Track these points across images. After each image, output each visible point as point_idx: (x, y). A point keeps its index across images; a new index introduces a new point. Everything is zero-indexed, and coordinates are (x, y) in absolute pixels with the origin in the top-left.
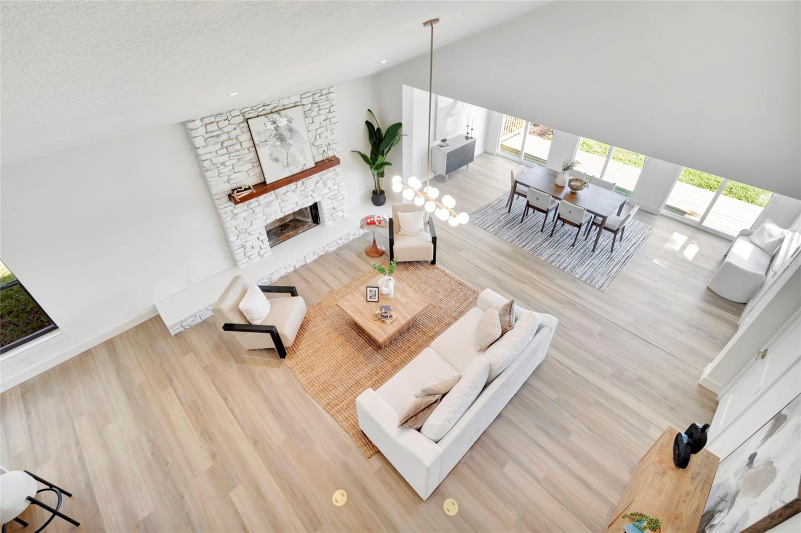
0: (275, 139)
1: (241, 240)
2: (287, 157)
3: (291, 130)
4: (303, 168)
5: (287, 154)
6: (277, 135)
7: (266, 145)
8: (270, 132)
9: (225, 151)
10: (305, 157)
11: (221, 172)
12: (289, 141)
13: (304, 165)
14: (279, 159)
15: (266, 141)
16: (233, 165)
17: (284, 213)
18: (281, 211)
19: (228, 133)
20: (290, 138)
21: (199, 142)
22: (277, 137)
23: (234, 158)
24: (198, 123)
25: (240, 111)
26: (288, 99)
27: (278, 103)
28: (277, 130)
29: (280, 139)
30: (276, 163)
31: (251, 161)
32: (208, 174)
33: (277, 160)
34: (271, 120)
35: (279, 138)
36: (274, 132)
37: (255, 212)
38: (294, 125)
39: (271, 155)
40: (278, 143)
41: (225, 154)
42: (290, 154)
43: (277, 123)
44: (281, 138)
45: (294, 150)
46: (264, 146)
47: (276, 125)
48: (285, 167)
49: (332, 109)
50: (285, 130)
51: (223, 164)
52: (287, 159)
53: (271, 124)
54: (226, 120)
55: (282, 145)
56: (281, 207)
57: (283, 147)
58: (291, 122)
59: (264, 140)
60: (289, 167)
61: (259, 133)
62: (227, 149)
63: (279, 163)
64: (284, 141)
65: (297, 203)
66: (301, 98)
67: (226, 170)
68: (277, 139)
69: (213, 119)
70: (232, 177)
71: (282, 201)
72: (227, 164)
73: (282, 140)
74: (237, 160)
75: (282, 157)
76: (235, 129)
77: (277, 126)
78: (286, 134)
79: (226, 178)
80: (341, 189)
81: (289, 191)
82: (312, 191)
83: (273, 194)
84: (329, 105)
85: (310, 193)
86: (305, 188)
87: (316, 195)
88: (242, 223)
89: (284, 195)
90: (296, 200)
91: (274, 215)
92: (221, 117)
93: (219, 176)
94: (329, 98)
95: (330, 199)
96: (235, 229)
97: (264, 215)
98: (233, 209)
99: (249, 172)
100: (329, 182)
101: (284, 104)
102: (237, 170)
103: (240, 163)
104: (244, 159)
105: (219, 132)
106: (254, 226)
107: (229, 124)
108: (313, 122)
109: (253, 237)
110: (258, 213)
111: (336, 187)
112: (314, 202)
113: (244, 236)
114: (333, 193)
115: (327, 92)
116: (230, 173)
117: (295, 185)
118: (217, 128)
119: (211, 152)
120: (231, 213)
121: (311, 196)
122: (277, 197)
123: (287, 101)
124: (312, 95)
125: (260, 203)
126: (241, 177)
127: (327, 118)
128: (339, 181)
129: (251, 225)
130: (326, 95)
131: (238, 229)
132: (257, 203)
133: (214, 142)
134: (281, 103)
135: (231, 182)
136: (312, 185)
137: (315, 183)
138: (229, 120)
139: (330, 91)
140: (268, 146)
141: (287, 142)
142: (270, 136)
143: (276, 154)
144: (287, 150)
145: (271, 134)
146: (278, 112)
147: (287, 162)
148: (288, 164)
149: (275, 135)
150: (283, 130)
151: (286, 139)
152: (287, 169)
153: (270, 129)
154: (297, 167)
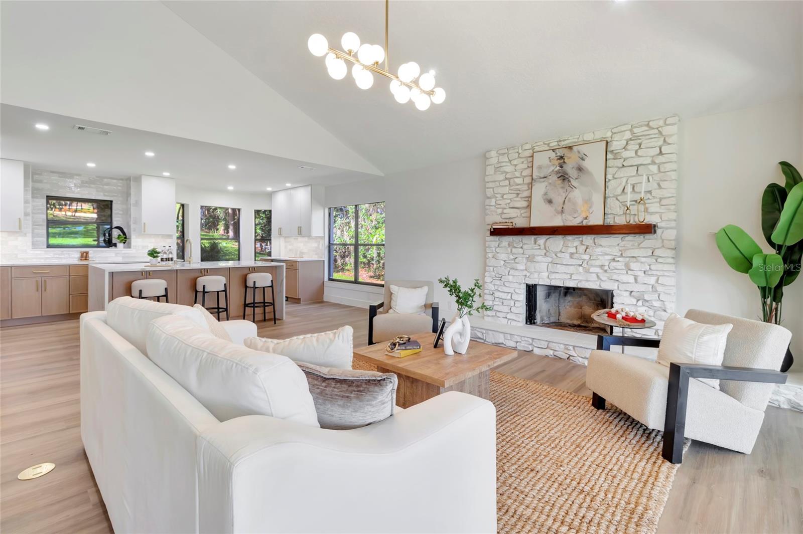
1: (494, 285)
2: (564, 201)
3: (580, 169)
4: (582, 222)
5: (565, 198)
6: (560, 173)
7: (544, 181)
8: (552, 168)
9: (507, 182)
11: (498, 202)
12: (574, 183)
13: (586, 218)
14: (554, 201)
15: (545, 177)
16: (511, 199)
18: (549, 277)
19: (516, 165)
20: (576, 179)
21: (490, 170)
22: (560, 175)
23: (512, 192)
24: (493, 154)
25: (532, 145)
27: (578, 138)
28: (561, 167)
29: (562, 178)
32: (487, 202)
34: (559, 154)
35: (562, 176)
37: (517, 260)
38: (586, 164)
39: (546, 194)
40: (559, 182)
41: (506, 186)
42: (570, 198)
43: (564, 159)
44: (564, 177)
45: (577, 195)
47: (562, 161)
48: (558, 213)
49: (667, 149)
50: (573, 168)
51: (503, 195)
53: (558, 159)
54: (516, 152)
55: (562, 185)
56: (549, 270)
57: (563, 188)
59: (542, 176)
60: (564, 215)
61: (540, 167)
62: (509, 181)
63: (552, 207)
64: (566, 181)
65: (571, 275)
66: (613, 133)
67: (503, 203)
68: (558, 178)
69: (506, 150)
70: (505, 211)
71: (552, 262)
72: (505, 197)
73: (564, 180)
74: (515, 195)
75: (558, 199)
76: (522, 162)
77: (564, 162)
79: (499, 211)
80: (660, 289)
81: (564, 252)
82: (602, 266)
83: (542, 246)
84: (661, 142)
85: (598, 270)
86: (590, 258)
87: (604, 277)
88: (500, 266)
89: (556, 255)
90: (571, 269)
91: (536, 275)
92: (514, 149)
93: (495, 207)
94: (664, 134)
95: (634, 297)
96: (492, 270)
97: (526, 270)
98: (497, 246)
99: (522, 211)
100: (633, 266)
101: (585, 139)
102: (511, 205)
103: (517, 199)
104: (520, 196)
105: (509, 164)
106: (510, 278)
107: (519, 157)
108: (623, 165)
109: (506, 289)
110: (518, 263)
111: (652, 280)
112: (600, 286)
113: (498, 282)
114: (641, 288)
115: (661, 123)
116: (505, 206)
117: (575, 248)
118: (507, 160)
119: (495, 181)
120: (494, 251)
121: (598, 277)
122: (545, 254)
123: (589, 137)
124: (631, 130)
125: (526, 252)
126: (513, 213)
127: (653, 163)
128: (658, 273)
129: (509, 274)
130: (657, 128)
131: (495, 272)
132: (521, 251)
133: (500, 173)
134: (581, 139)
135: (504, 216)
136: (601, 258)
137: (610, 257)
138: (519, 154)
139: (667, 123)
140: (546, 184)
141: (570, 183)
142: (551, 172)
143: (552, 195)
144: (567, 193)
145: (553, 170)
146: (570, 148)
147: (563, 208)
148: (562, 211)
149: (558, 172)
150: (570, 168)
151: (570, 179)
152: (559, 216)
153: (554, 165)
154: (575, 218)
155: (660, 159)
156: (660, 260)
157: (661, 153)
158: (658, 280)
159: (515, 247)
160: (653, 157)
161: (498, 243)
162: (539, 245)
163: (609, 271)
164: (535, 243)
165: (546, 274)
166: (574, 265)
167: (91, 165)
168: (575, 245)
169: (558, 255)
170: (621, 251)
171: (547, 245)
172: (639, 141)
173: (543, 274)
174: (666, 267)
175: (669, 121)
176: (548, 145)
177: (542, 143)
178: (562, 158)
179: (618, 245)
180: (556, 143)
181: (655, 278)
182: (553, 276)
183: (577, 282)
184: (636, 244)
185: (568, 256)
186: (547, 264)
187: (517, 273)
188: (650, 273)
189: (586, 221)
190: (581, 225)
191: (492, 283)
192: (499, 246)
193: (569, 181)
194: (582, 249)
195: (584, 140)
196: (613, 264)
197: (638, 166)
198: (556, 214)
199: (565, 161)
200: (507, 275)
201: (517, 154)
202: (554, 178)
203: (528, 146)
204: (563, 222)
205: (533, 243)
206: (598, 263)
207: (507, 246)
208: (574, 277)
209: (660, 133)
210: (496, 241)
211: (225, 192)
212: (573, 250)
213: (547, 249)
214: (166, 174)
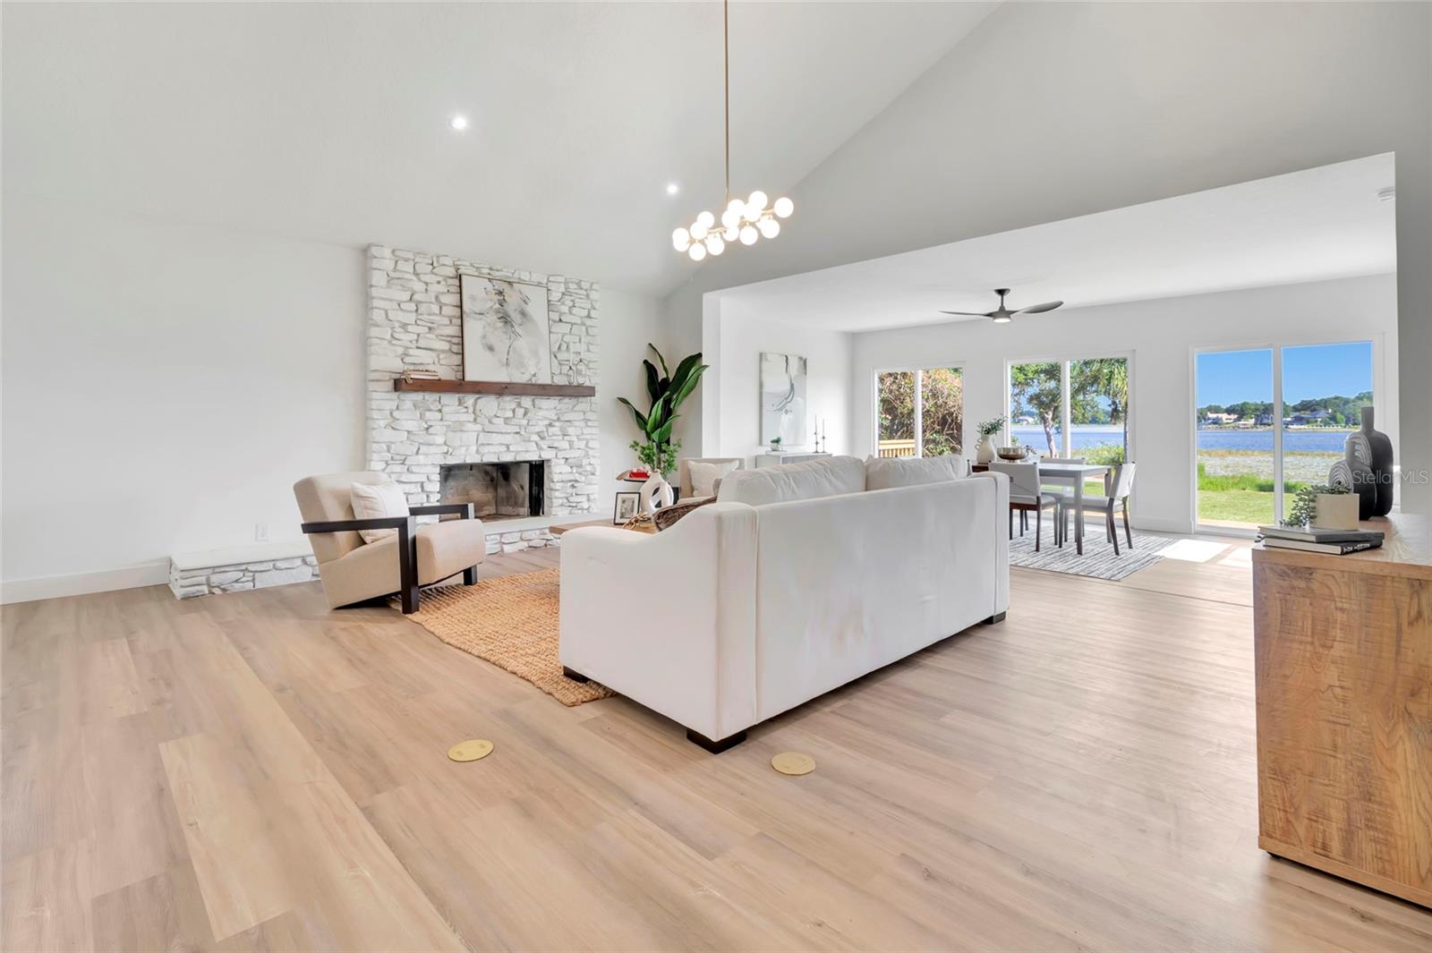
0: (495, 317)
2: (509, 351)
3: (523, 314)
4: (531, 380)
5: (510, 347)
6: (500, 312)
7: (480, 319)
8: (490, 304)
9: (412, 306)
10: (538, 363)
11: (396, 336)
12: (517, 329)
13: (534, 375)
14: (496, 347)
15: (482, 314)
16: (418, 335)
17: (482, 456)
18: (477, 452)
19: (427, 284)
20: (520, 325)
21: (378, 278)
22: (501, 315)
23: (423, 323)
24: (387, 253)
25: (454, 262)
26: (528, 273)
27: (513, 274)
28: (502, 306)
29: (503, 319)
30: (488, 353)
31: (449, 339)
32: (374, 332)
33: (491, 349)
34: (496, 287)
35: (502, 317)
36: (497, 306)
37: (431, 430)
38: (529, 309)
39: (484, 337)
40: (500, 325)
41: (411, 312)
42: (514, 349)
43: (504, 296)
44: (505, 319)
45: (522, 344)
46: (476, 319)
47: (502, 298)
48: (502, 366)
49: (593, 313)
50: (515, 310)
51: (404, 326)
52: (508, 353)
53: (496, 293)
54: (428, 264)
55: (504, 330)
56: (480, 442)
57: (505, 333)
58: (526, 303)
59: (478, 312)
60: (509, 368)
61: (473, 298)
62: (417, 306)
63: (494, 356)
64: (509, 326)
65: (508, 446)
66: (549, 281)
67: (405, 338)
68: (499, 318)
69: (410, 256)
70: (411, 352)
71: (484, 431)
72: (410, 329)
73: (506, 323)
74: (427, 329)
75: (501, 347)
76: (439, 282)
77: (504, 300)
78: (515, 317)
79: (400, 350)
80: (591, 452)
81: (498, 417)
82: (538, 434)
83: (471, 410)
84: (589, 306)
85: (535, 438)
86: (528, 424)
87: (544, 444)
88: (402, 442)
89: (489, 421)
90: (508, 439)
91: (463, 450)
92: (424, 258)
93: (390, 342)
94: (591, 297)
95: (569, 465)
96: (385, 448)
97: (445, 443)
98: (395, 408)
99: (442, 356)
100: (571, 430)
101: (522, 278)
102: (422, 343)
103: (431, 336)
104: (438, 332)
105: (414, 278)
106: (421, 458)
107: (432, 273)
108: (560, 320)
109: (413, 478)
110: (436, 434)
111: (582, 444)
112: (540, 456)
114: (576, 454)
115: (588, 286)
116: (409, 345)
117: (511, 412)
118: (412, 270)
119: (391, 300)
120: (389, 416)
121: (537, 444)
122: (475, 420)
123: (525, 276)
124: (566, 283)
125: (445, 418)
126: (426, 358)
127: (583, 324)
128: (589, 437)
129: (417, 453)
130: (586, 290)
131: (392, 451)
132: (438, 416)
133: (400, 288)
134: (516, 275)
135: (407, 360)
136: (540, 423)
137: (547, 422)
138: (434, 268)
139: (593, 287)
140: (483, 323)
141: (513, 329)
142: (488, 309)
143: (492, 340)
144: (511, 341)
145: (491, 307)
146: (510, 283)
147: (507, 359)
148: (507, 363)
149: (498, 312)
150: (511, 308)
151: (513, 323)
152: (504, 370)
153: (491, 300)
154: (523, 374)
155: (588, 322)
156: (589, 424)
157: (589, 316)
158: (587, 443)
159: (430, 410)
160: (581, 318)
161: (396, 403)
162: (466, 407)
163: (547, 438)
164: (460, 404)
165: (474, 448)
166: (509, 433)
168: (513, 408)
170: (557, 414)
171: (478, 408)
172: (573, 298)
174: (594, 431)
175: (594, 287)
176: (480, 269)
177: (468, 264)
178: (500, 293)
179: (555, 408)
180: (488, 271)
181: (585, 442)
182: (485, 450)
183: (514, 454)
184: (571, 407)
185: (503, 421)
186: (476, 434)
187: (433, 450)
188: (582, 437)
189: (535, 379)
191: (387, 471)
192: (397, 408)
193: (512, 326)
194: (520, 412)
195: (519, 279)
196: (551, 429)
197: (572, 324)
198: (500, 366)
199: (505, 298)
200: (415, 454)
201: (431, 267)
202: (493, 318)
203: (448, 261)
204: (509, 378)
205: (457, 403)
206: (537, 429)
207: (413, 408)
208: (511, 448)
209: (588, 296)
210: (392, 400)
212: (510, 414)
213: (478, 413)
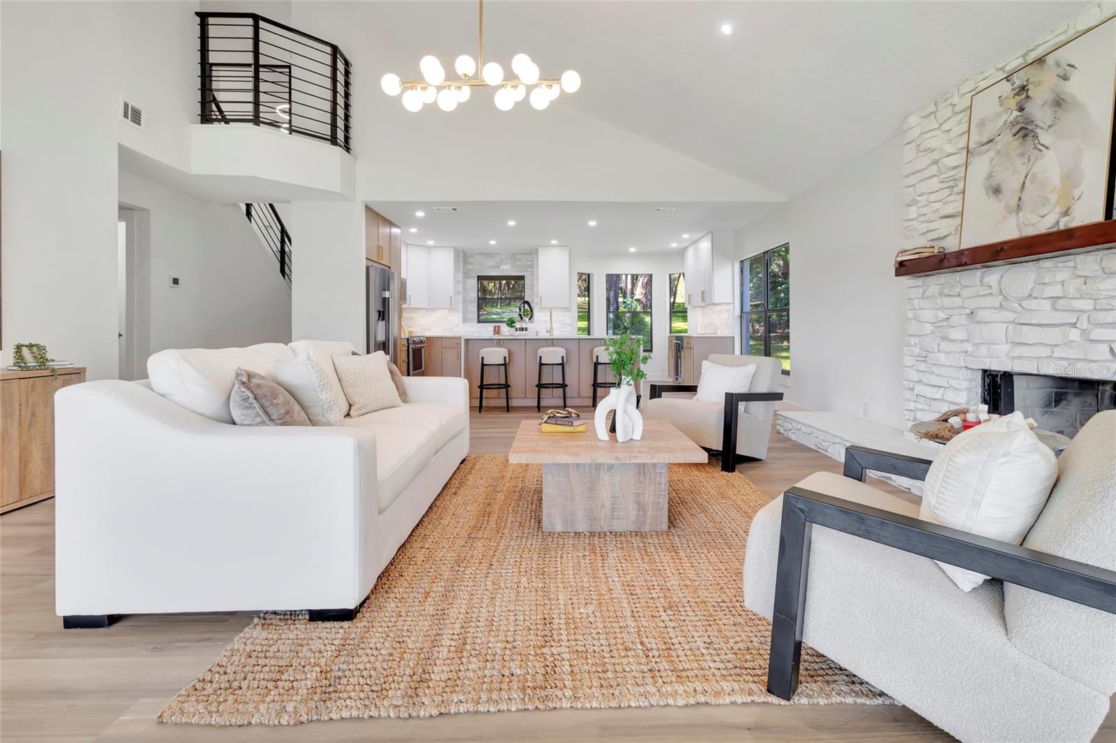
0: (1010, 135)
2: (1024, 183)
3: (1059, 103)
4: (1058, 223)
5: (1026, 177)
6: (1018, 123)
7: (988, 150)
8: (1005, 118)
9: (935, 168)
12: (1044, 138)
13: (1065, 214)
14: (1004, 186)
15: (992, 141)
16: (941, 200)
18: (1009, 352)
19: (949, 131)
20: (1050, 127)
21: (909, 153)
22: (1018, 127)
23: (944, 185)
24: (914, 119)
28: (1021, 109)
29: (1021, 133)
30: (992, 199)
33: (997, 191)
34: (1019, 83)
35: (1021, 129)
36: (1015, 114)
38: (1072, 88)
39: (990, 176)
40: (1016, 143)
41: (933, 176)
42: (1035, 175)
43: (1028, 90)
44: (1027, 130)
45: (1051, 162)
46: (980, 154)
47: (1025, 96)
48: (1010, 213)
50: (1044, 104)
52: (1022, 189)
53: (1015, 95)
54: (950, 105)
55: (1021, 150)
57: (1022, 155)
58: (1066, 79)
59: (985, 140)
60: (1021, 214)
61: (983, 123)
63: (1000, 201)
64: (1029, 138)
65: (1053, 348)
67: (930, 210)
68: (1015, 135)
69: (932, 108)
70: (932, 226)
72: (932, 197)
73: (1026, 136)
74: (949, 191)
75: (1011, 183)
77: (1028, 97)
78: (1045, 117)
79: (923, 228)
81: (1036, 298)
83: (995, 289)
86: (1096, 307)
88: (927, 335)
89: (1021, 305)
90: (1054, 335)
91: (983, 350)
92: (946, 100)
93: (917, 220)
96: (915, 342)
98: (922, 295)
102: (942, 212)
103: (951, 198)
104: (955, 190)
105: (938, 132)
107: (953, 113)
110: (953, 327)
113: (922, 366)
116: (932, 216)
117: (1060, 286)
118: (936, 125)
119: (916, 172)
120: (919, 307)
121: (1111, 351)
122: (1001, 305)
123: (1088, 20)
125: (967, 303)
129: (938, 350)
131: (918, 346)
132: (957, 301)
133: (924, 153)
134: (1067, 32)
138: (954, 106)
140: (991, 154)
141: (1036, 141)
142: (1001, 128)
143: (1000, 176)
144: (1031, 163)
145: (1005, 122)
146: (1042, 60)
147: (1020, 199)
148: (1018, 205)
149: (1014, 124)
150: (1038, 107)
151: (1038, 131)
152: (1013, 219)
153: (1007, 109)
154: (1043, 217)
159: (949, 295)
161: (921, 290)
162: (990, 287)
164: (982, 282)
165: (1003, 348)
166: (1060, 324)
167: (493, 242)
168: (1060, 278)
169: (1024, 304)
171: (1004, 286)
173: (996, 347)
176: (1002, 69)
177: (992, 69)
178: (1023, 88)
185: (1047, 305)
186: (1005, 325)
187: (952, 347)
189: (1067, 218)
190: (1055, 229)
191: (914, 367)
192: (925, 295)
193: (1036, 137)
195: (1077, 32)
198: (1007, 215)
199: (1029, 94)
200: (936, 350)
202: (1007, 137)
203: (966, 87)
204: (1020, 230)
205: (979, 283)
206: (1111, 317)
207: (937, 294)
211: (627, 255)
212: (1057, 290)
213: (1004, 293)
214: (554, 242)
